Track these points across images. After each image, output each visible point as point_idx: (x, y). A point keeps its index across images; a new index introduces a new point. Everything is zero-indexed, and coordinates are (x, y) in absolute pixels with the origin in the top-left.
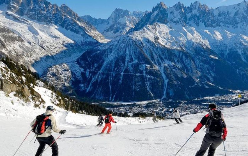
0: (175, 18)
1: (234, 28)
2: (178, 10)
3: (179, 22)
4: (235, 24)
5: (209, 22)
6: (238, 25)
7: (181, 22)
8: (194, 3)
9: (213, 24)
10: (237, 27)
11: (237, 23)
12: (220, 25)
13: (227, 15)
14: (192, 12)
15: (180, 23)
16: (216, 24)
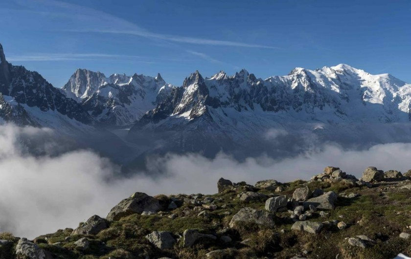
0: (221, 97)
1: (297, 111)
2: (222, 84)
3: (229, 104)
4: (297, 105)
5: (269, 104)
6: (301, 107)
7: (233, 104)
8: (241, 72)
9: (274, 107)
10: (301, 109)
11: (300, 104)
12: (283, 108)
13: (285, 91)
14: (239, 86)
15: (231, 105)
16: (277, 106)
